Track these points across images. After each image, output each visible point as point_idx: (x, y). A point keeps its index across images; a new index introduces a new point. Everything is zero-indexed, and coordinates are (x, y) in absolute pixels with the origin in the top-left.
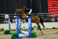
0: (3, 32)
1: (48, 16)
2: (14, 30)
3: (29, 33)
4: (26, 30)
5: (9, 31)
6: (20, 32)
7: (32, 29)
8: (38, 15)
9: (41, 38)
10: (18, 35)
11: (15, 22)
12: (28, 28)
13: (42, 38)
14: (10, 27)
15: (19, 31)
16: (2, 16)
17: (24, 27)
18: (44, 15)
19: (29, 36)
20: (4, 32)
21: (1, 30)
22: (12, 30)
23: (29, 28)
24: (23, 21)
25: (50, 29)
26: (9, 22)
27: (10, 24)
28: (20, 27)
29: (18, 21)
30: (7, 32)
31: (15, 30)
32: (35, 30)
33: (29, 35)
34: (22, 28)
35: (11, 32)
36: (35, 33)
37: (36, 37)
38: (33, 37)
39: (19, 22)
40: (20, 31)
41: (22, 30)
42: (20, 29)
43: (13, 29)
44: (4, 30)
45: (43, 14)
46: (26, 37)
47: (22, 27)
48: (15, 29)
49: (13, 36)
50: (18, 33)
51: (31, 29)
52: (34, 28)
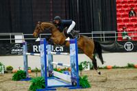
0: (10, 76)
1: (116, 37)
2: (37, 71)
3: (72, 78)
4: (64, 71)
5: (25, 74)
6: (51, 76)
7: (80, 68)
8: (94, 35)
9: (100, 90)
10: (46, 83)
11: (39, 53)
12: (69, 65)
13: (103, 90)
14: (26, 63)
15: (48, 72)
16: (8, 37)
17: (59, 64)
18: (106, 35)
19: (71, 84)
20: (13, 75)
21: (6, 70)
22: (32, 71)
23: (73, 66)
24: (58, 49)
25: (122, 68)
26: (24, 53)
27: (27, 56)
28: (49, 62)
29: (45, 49)
30: (21, 76)
31: (40, 71)
32: (86, 70)
33: (73, 83)
34: (54, 67)
35: (30, 75)
36: (86, 77)
37: (88, 86)
38: (81, 86)
39: (49, 52)
40: (50, 72)
41: (56, 70)
42: (50, 69)
43: (33, 68)
44: (14, 71)
45: (104, 32)
46: (66, 86)
47: (55, 63)
48: (40, 68)
49: (34, 84)
50: (46, 78)
51: (76, 67)
52: (83, 66)
